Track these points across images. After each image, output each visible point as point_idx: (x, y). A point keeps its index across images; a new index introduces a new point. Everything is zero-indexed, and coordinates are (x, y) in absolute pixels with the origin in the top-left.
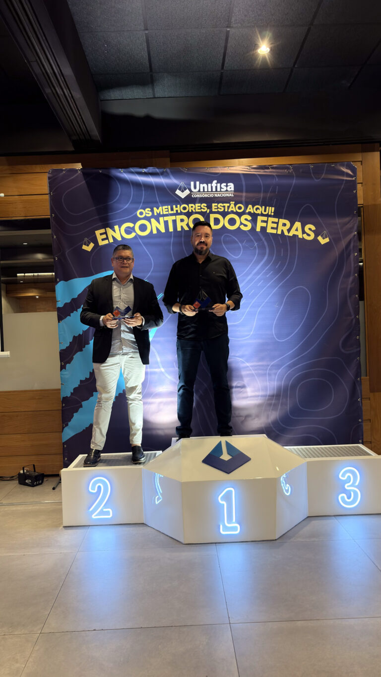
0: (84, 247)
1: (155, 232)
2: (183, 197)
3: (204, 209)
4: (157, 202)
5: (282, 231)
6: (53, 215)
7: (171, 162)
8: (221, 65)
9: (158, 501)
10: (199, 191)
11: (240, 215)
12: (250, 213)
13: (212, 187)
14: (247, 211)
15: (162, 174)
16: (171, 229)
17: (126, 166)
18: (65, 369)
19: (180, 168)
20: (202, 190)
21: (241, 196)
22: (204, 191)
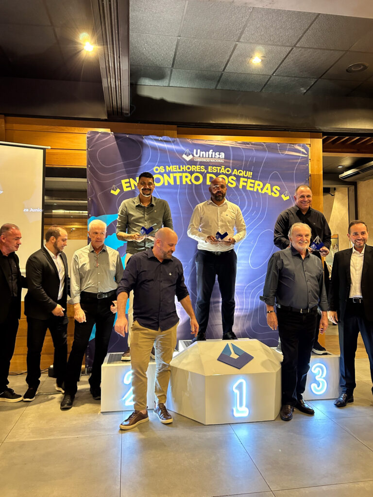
0: (112, 192)
1: (166, 184)
2: (188, 160)
3: (203, 170)
4: (169, 162)
5: (257, 189)
6: (89, 166)
7: (178, 134)
8: (223, 68)
10: (200, 156)
11: (228, 176)
12: (235, 175)
13: (209, 154)
14: (233, 173)
15: (174, 142)
16: (178, 183)
20: (201, 156)
21: (229, 163)
22: (203, 157)
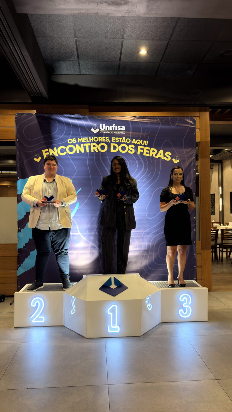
0: (35, 159)
1: (78, 152)
2: (95, 133)
3: (107, 140)
4: (80, 135)
5: (152, 155)
6: (17, 140)
7: (89, 112)
8: (119, 58)
9: (73, 313)
10: (105, 130)
11: (128, 145)
12: (134, 144)
13: (112, 128)
14: (132, 143)
15: (84, 119)
16: (88, 151)
17: (62, 113)
18: (21, 232)
19: (94, 116)
20: (106, 129)
21: (129, 134)
22: (108, 130)
